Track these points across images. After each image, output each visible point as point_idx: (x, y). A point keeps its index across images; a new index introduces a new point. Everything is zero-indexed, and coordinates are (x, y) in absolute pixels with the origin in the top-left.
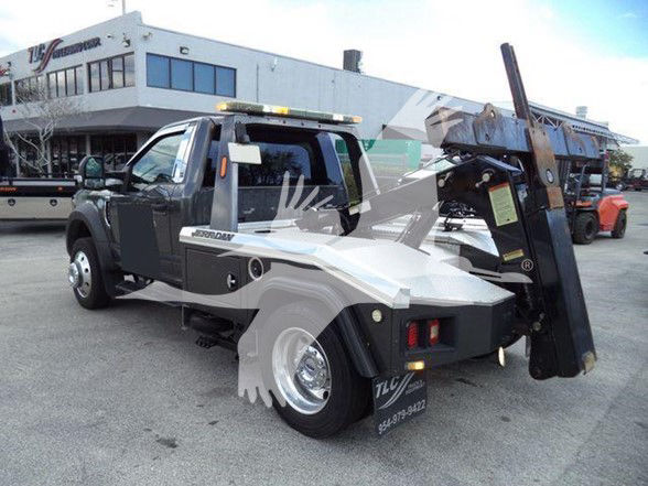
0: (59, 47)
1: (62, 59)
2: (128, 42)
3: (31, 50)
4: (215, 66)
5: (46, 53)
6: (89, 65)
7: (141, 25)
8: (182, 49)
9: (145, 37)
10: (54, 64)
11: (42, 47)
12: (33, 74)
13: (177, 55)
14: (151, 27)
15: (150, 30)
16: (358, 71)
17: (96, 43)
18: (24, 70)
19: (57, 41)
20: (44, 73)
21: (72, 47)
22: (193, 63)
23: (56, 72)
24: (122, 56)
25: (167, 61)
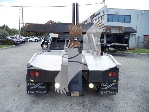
2: (104, 12)
4: (125, 15)
5: (93, 16)
6: (98, 18)
7: (107, 8)
8: (116, 12)
9: (107, 11)
10: (94, 19)
13: (115, 14)
14: (109, 8)
17: (99, 13)
18: (90, 20)
19: (94, 14)
20: (92, 21)
21: (96, 15)
22: (119, 15)
23: (94, 20)
24: (103, 16)
25: (112, 15)
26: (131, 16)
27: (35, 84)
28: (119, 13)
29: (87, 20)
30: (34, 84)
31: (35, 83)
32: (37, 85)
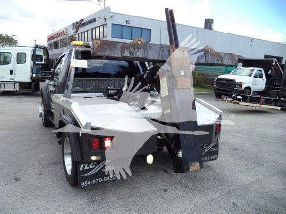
0: (82, 23)
1: (83, 28)
2: (105, 19)
3: (73, 24)
4: (142, 28)
5: (79, 25)
6: (92, 29)
7: (110, 12)
8: (127, 21)
9: (112, 17)
10: (81, 30)
11: (77, 23)
12: (74, 34)
13: (125, 24)
14: (114, 13)
15: (113, 14)
16: (211, 28)
17: (94, 20)
18: (71, 32)
19: (82, 20)
20: (77, 33)
21: (86, 22)
22: (132, 27)
23: (81, 33)
24: (103, 25)
25: (120, 27)
26: (150, 30)
27: (95, 166)
28: (133, 24)
29: (63, 31)
30: (93, 165)
31: (95, 163)
32: (99, 166)
